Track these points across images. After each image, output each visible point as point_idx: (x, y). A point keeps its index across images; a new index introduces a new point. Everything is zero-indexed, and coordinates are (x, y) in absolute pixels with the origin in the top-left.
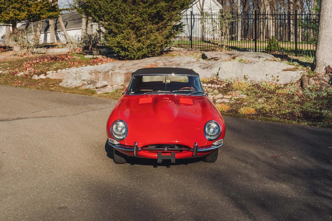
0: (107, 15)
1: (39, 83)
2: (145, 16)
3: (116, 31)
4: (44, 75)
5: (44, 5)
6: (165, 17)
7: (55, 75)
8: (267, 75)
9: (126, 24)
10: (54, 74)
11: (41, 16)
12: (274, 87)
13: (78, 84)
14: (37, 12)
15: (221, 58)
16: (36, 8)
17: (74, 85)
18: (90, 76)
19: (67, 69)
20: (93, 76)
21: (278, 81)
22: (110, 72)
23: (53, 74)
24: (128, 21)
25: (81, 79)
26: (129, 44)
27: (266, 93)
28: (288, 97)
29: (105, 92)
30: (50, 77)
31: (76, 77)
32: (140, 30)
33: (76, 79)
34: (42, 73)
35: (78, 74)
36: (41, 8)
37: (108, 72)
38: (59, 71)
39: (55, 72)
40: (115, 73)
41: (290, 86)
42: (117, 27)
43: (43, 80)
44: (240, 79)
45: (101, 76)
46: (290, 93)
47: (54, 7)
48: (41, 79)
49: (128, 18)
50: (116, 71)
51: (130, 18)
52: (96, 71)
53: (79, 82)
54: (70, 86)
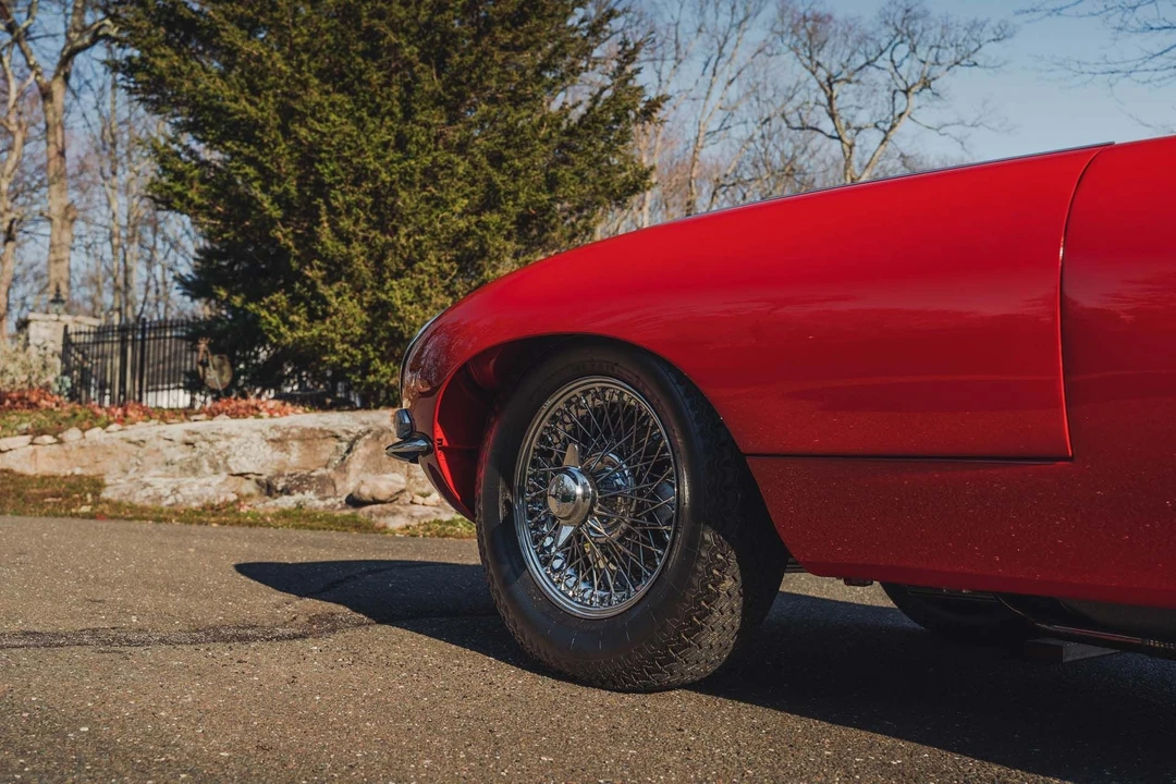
7: (48, 456)
10: (42, 452)
13: (212, 491)
17: (197, 499)
18: (278, 455)
19: (113, 427)
20: (296, 454)
23: (35, 452)
25: (228, 468)
30: (18, 468)
31: (193, 460)
33: (197, 470)
35: (204, 444)
38: (72, 435)
39: (47, 439)
53: (214, 484)
54: (171, 500)
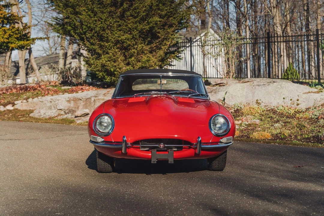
0: (90, 32)
1: (6, 114)
2: (135, 33)
3: (100, 52)
4: (12, 105)
5: (13, 32)
6: (159, 35)
8: (284, 98)
9: (112, 42)
10: (24, 104)
11: (10, 45)
12: (293, 111)
13: (53, 114)
14: (5, 40)
15: (228, 83)
16: (4, 35)
17: (49, 116)
18: (68, 105)
19: (39, 98)
20: (72, 104)
21: (298, 105)
22: (93, 99)
23: (22, 104)
24: (114, 38)
25: (57, 108)
26: (115, 66)
27: (284, 117)
28: (311, 121)
29: (85, 121)
30: (19, 108)
31: (51, 106)
32: (130, 49)
33: (51, 109)
34: (9, 103)
35: (53, 102)
36: (10, 36)
37: (90, 98)
38: (30, 100)
39: (25, 101)
40: (99, 99)
41: (313, 109)
42: (101, 47)
43: (10, 111)
44: (251, 104)
45: (81, 104)
46: (313, 117)
47: (26, 35)
48: (8, 110)
49: (114, 34)
50: (99, 98)
51: (117, 35)
52: (76, 98)
53: (54, 112)
54: (43, 116)
